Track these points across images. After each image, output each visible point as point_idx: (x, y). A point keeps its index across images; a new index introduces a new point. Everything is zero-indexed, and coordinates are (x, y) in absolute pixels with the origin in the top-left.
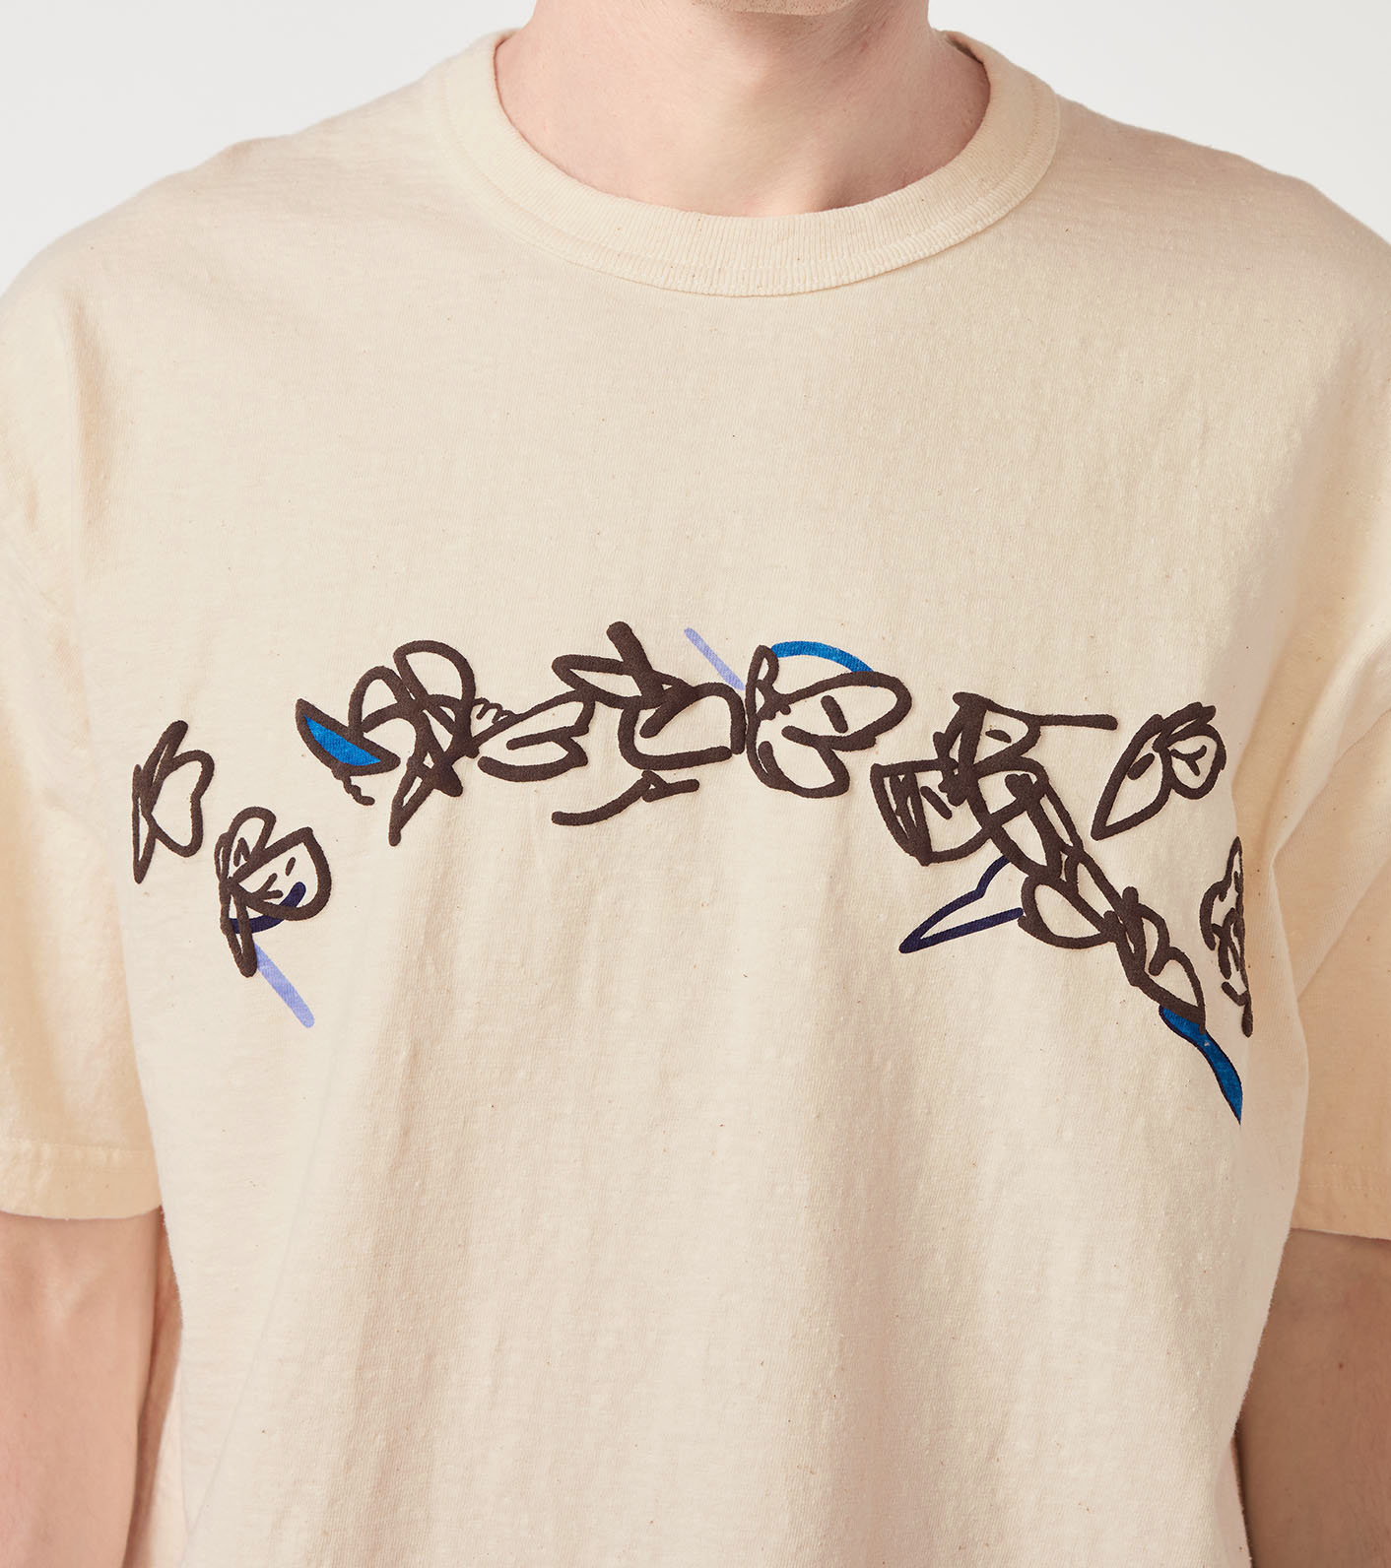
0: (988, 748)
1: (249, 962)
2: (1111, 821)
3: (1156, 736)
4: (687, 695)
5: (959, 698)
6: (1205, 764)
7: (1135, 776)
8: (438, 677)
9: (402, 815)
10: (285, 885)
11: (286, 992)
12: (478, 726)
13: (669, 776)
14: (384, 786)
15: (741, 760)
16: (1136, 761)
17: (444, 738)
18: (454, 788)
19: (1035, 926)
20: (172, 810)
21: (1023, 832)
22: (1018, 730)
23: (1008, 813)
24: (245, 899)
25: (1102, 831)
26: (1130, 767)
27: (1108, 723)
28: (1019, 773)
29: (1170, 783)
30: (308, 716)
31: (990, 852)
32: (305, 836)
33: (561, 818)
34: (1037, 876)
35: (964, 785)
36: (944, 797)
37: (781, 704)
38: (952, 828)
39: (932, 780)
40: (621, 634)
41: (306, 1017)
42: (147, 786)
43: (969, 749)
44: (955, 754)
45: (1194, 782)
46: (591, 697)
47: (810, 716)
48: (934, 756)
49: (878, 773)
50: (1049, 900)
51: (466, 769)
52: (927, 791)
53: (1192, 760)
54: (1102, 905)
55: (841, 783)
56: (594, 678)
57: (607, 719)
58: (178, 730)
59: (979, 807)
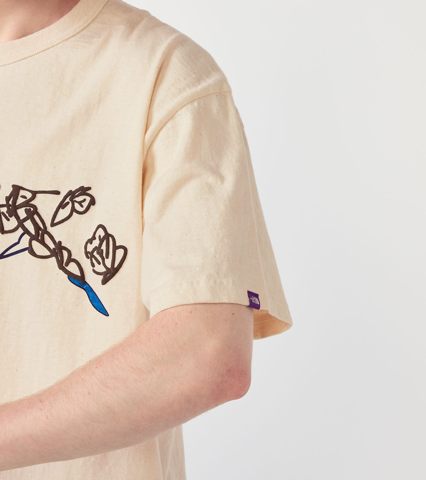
0: (20, 201)
2: (55, 222)
3: (70, 196)
5: (14, 186)
6: (85, 204)
7: (63, 208)
16: (64, 204)
21: (29, 225)
22: (29, 195)
23: (25, 220)
25: (53, 225)
26: (62, 205)
27: (57, 193)
28: (28, 208)
29: (73, 210)
34: (33, 238)
35: (13, 211)
36: (7, 215)
43: (15, 201)
44: (10, 203)
45: (81, 209)
48: (5, 203)
52: (3, 213)
53: (80, 203)
54: (52, 246)
59: (17, 217)
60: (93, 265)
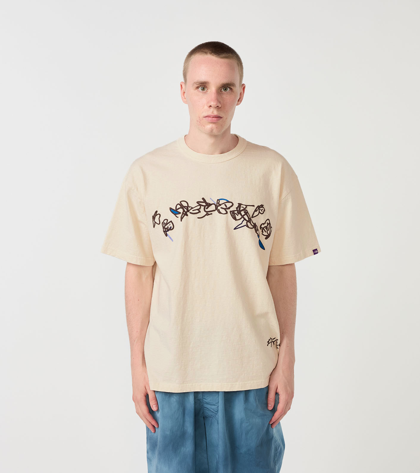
0: (242, 209)
1: (166, 235)
2: (254, 216)
3: (258, 208)
4: (210, 205)
5: (238, 204)
6: (263, 211)
8: (185, 204)
9: (182, 218)
10: (169, 227)
11: (170, 238)
12: (189, 209)
13: (209, 213)
14: (179, 216)
15: (216, 211)
17: (186, 210)
18: (187, 215)
19: (248, 226)
20: (157, 220)
21: (246, 217)
22: (245, 207)
23: (244, 215)
24: (165, 229)
25: (252, 217)
26: (256, 211)
27: (254, 206)
28: (245, 211)
29: (259, 212)
30: (171, 209)
31: (243, 219)
32: (171, 221)
33: (198, 218)
34: (247, 221)
35: (239, 212)
36: (237, 214)
37: (220, 205)
38: (239, 217)
39: (236, 212)
40: (203, 199)
41: (173, 241)
42: (154, 218)
43: (240, 209)
44: (238, 209)
45: (262, 213)
46: (201, 205)
47: (223, 206)
48: (236, 210)
49: (230, 211)
50: (249, 224)
51: (188, 213)
52: (235, 213)
53: (262, 210)
54: (253, 225)
55: (227, 213)
56: (201, 203)
57: (202, 208)
58: (157, 212)
59: (241, 215)
60: (263, 232)
